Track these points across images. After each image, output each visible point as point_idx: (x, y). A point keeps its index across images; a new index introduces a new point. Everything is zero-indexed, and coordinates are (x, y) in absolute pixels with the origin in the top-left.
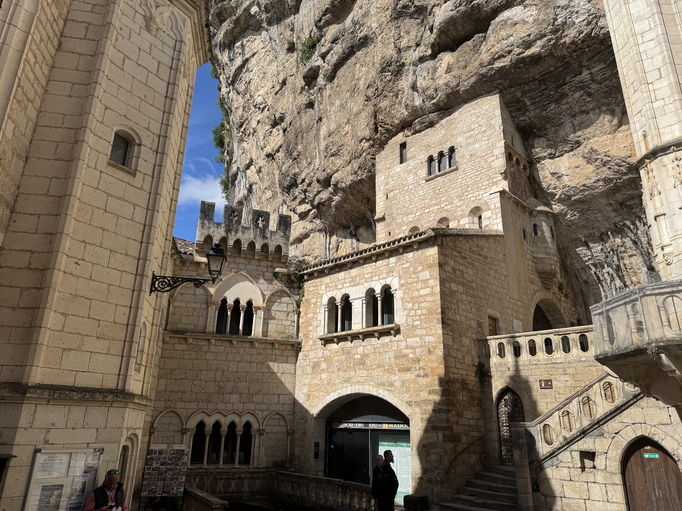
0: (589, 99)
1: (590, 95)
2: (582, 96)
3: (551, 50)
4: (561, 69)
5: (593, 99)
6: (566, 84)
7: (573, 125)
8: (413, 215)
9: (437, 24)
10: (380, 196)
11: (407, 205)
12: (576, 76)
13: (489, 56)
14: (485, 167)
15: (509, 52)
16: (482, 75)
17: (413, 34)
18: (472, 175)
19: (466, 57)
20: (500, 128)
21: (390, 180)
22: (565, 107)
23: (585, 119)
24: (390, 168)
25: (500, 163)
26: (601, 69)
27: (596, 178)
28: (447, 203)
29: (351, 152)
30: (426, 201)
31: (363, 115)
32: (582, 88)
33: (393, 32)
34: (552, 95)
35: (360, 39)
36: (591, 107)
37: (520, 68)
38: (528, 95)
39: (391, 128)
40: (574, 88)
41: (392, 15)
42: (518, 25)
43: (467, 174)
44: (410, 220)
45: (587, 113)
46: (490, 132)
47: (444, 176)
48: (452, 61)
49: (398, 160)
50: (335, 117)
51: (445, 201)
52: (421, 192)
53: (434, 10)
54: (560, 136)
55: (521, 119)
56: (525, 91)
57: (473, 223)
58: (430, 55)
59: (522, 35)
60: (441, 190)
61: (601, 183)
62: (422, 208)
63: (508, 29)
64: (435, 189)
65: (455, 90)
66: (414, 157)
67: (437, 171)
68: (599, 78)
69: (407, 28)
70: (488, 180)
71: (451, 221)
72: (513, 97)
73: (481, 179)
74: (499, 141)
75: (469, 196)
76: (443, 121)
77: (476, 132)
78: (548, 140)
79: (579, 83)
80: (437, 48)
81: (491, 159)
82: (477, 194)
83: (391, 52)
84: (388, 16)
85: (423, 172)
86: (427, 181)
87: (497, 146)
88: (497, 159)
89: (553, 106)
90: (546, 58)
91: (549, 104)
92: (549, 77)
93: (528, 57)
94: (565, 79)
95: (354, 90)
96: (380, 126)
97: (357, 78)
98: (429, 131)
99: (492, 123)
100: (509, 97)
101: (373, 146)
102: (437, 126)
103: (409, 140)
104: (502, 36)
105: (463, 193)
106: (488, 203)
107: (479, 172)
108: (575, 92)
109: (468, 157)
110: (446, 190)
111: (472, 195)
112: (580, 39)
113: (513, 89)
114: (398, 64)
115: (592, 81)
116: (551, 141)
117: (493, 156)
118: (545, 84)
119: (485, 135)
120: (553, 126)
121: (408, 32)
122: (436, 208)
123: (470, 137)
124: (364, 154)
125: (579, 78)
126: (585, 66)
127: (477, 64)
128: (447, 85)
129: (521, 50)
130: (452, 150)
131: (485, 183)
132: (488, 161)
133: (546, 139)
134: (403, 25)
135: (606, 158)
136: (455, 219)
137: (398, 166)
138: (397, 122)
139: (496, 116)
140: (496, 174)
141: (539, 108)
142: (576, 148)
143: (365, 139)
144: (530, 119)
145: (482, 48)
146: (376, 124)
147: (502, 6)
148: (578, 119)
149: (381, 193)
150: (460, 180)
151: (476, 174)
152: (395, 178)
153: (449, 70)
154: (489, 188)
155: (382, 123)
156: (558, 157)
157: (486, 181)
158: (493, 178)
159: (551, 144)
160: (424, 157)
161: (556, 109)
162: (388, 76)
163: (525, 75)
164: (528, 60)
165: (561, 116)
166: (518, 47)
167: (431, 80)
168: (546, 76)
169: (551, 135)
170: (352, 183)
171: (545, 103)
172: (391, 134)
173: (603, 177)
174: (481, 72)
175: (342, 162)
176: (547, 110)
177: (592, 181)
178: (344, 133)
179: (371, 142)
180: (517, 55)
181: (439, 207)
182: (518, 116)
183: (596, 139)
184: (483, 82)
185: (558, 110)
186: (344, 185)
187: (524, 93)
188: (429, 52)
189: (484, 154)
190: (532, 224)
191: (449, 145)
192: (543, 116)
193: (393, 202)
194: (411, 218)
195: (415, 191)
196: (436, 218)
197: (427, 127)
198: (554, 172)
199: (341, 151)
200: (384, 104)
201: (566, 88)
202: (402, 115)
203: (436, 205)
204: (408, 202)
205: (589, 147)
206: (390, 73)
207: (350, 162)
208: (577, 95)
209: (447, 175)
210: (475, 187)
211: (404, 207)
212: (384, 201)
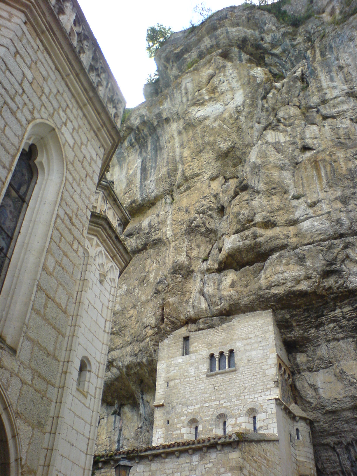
0: (339, 331)
1: (341, 327)
2: (335, 327)
3: (315, 289)
4: (321, 304)
5: (343, 331)
6: (324, 316)
7: (328, 348)
8: (193, 407)
9: (227, 248)
10: (160, 383)
11: (187, 396)
12: (331, 311)
13: (266, 283)
14: (260, 373)
15: (284, 284)
16: (261, 296)
17: (202, 248)
18: (249, 379)
19: (248, 279)
20: (273, 342)
21: (172, 369)
22: (322, 333)
23: (337, 345)
24: (172, 358)
25: (273, 372)
26: (349, 311)
27: (345, 395)
28: (225, 400)
29: (134, 334)
30: (207, 395)
31: (151, 304)
32: (334, 321)
33: (186, 243)
34: (312, 321)
35: (154, 240)
36: (342, 336)
37: (290, 297)
38: (294, 318)
39: (176, 321)
40: (329, 320)
41: (186, 230)
42: (290, 265)
43: (245, 377)
44: (190, 411)
45: (338, 340)
46: (265, 344)
47: (224, 375)
48: (235, 278)
49: (181, 351)
50: (121, 299)
51: (223, 398)
52: (201, 386)
53: (224, 237)
54: (317, 355)
55: (288, 335)
56: (292, 315)
57: (249, 422)
58: (216, 269)
59: (294, 274)
60: (220, 387)
61: (348, 399)
62: (201, 401)
63: (283, 266)
64: (215, 385)
65: (236, 302)
66: (196, 352)
67: (217, 369)
68: (348, 316)
69: (197, 242)
70: (263, 385)
71: (229, 418)
72: (283, 317)
73: (257, 383)
74: (272, 353)
75: (246, 397)
76: (224, 326)
77: (253, 341)
78: (308, 356)
79: (334, 317)
80: (223, 265)
81: (266, 367)
82: (253, 396)
83: (182, 258)
84: (183, 230)
85: (205, 367)
86: (208, 376)
87: (271, 357)
88: (271, 368)
89: (313, 330)
90: (311, 295)
91: (310, 328)
92: (312, 308)
93: (298, 291)
94: (323, 312)
95: (143, 280)
96: (167, 318)
97: (147, 270)
98: (211, 330)
99: (266, 336)
100: (280, 316)
101: (157, 334)
102: (219, 328)
103: (192, 335)
104: (278, 270)
105: (241, 393)
106: (262, 406)
107: (255, 377)
108: (330, 323)
109: (246, 361)
110: (225, 388)
111: (248, 397)
112: (336, 287)
113: (283, 311)
114: (188, 270)
115: (343, 317)
116: (310, 357)
117: (267, 365)
118: (308, 312)
119: (260, 345)
120: (312, 346)
121: (198, 246)
122: (215, 403)
123: (248, 344)
124: (148, 339)
125: (332, 313)
126: (338, 305)
127: (256, 286)
128: (230, 296)
129: (292, 285)
130: (231, 352)
131: (260, 388)
132: (263, 368)
133: (306, 355)
134: (194, 239)
135: (352, 380)
136: (232, 417)
137: (180, 357)
138: (182, 317)
139: (270, 331)
140: (269, 381)
141: (302, 330)
142: (329, 367)
143: (150, 326)
144: (295, 337)
145: (260, 275)
146: (162, 315)
147: (278, 247)
148: (331, 344)
149: (162, 380)
150: (238, 381)
151: (253, 378)
152: (177, 368)
153: (232, 285)
154: (264, 393)
155: (169, 315)
156: (315, 371)
157: (261, 385)
158: (267, 384)
159: (310, 360)
160: (205, 353)
161: (315, 333)
162: (179, 278)
163: (294, 302)
164: (298, 293)
165: (319, 339)
166: (290, 282)
167: (217, 290)
168: (309, 307)
169: (310, 353)
170: (130, 364)
171: (307, 327)
172: (176, 326)
173: (350, 394)
174: (260, 293)
175: (121, 342)
176: (308, 332)
177: (342, 396)
178: (128, 316)
179: (156, 329)
180: (289, 287)
181: (218, 403)
182: (286, 333)
183: (345, 362)
184: (260, 301)
185: (316, 334)
186: (120, 364)
187: (292, 316)
188: (216, 266)
189: (259, 362)
190: (295, 428)
191: (228, 347)
192: (305, 337)
193: (173, 391)
194: (190, 409)
195: (196, 383)
196: (215, 413)
197: (210, 327)
198: (312, 384)
199: (123, 332)
200: (172, 300)
201: (324, 318)
202: (188, 313)
203: (215, 400)
204: (189, 393)
205: (340, 368)
206: (181, 276)
207: (131, 343)
208: (332, 325)
209: (226, 374)
210: (252, 389)
211: (185, 397)
212: (164, 389)
